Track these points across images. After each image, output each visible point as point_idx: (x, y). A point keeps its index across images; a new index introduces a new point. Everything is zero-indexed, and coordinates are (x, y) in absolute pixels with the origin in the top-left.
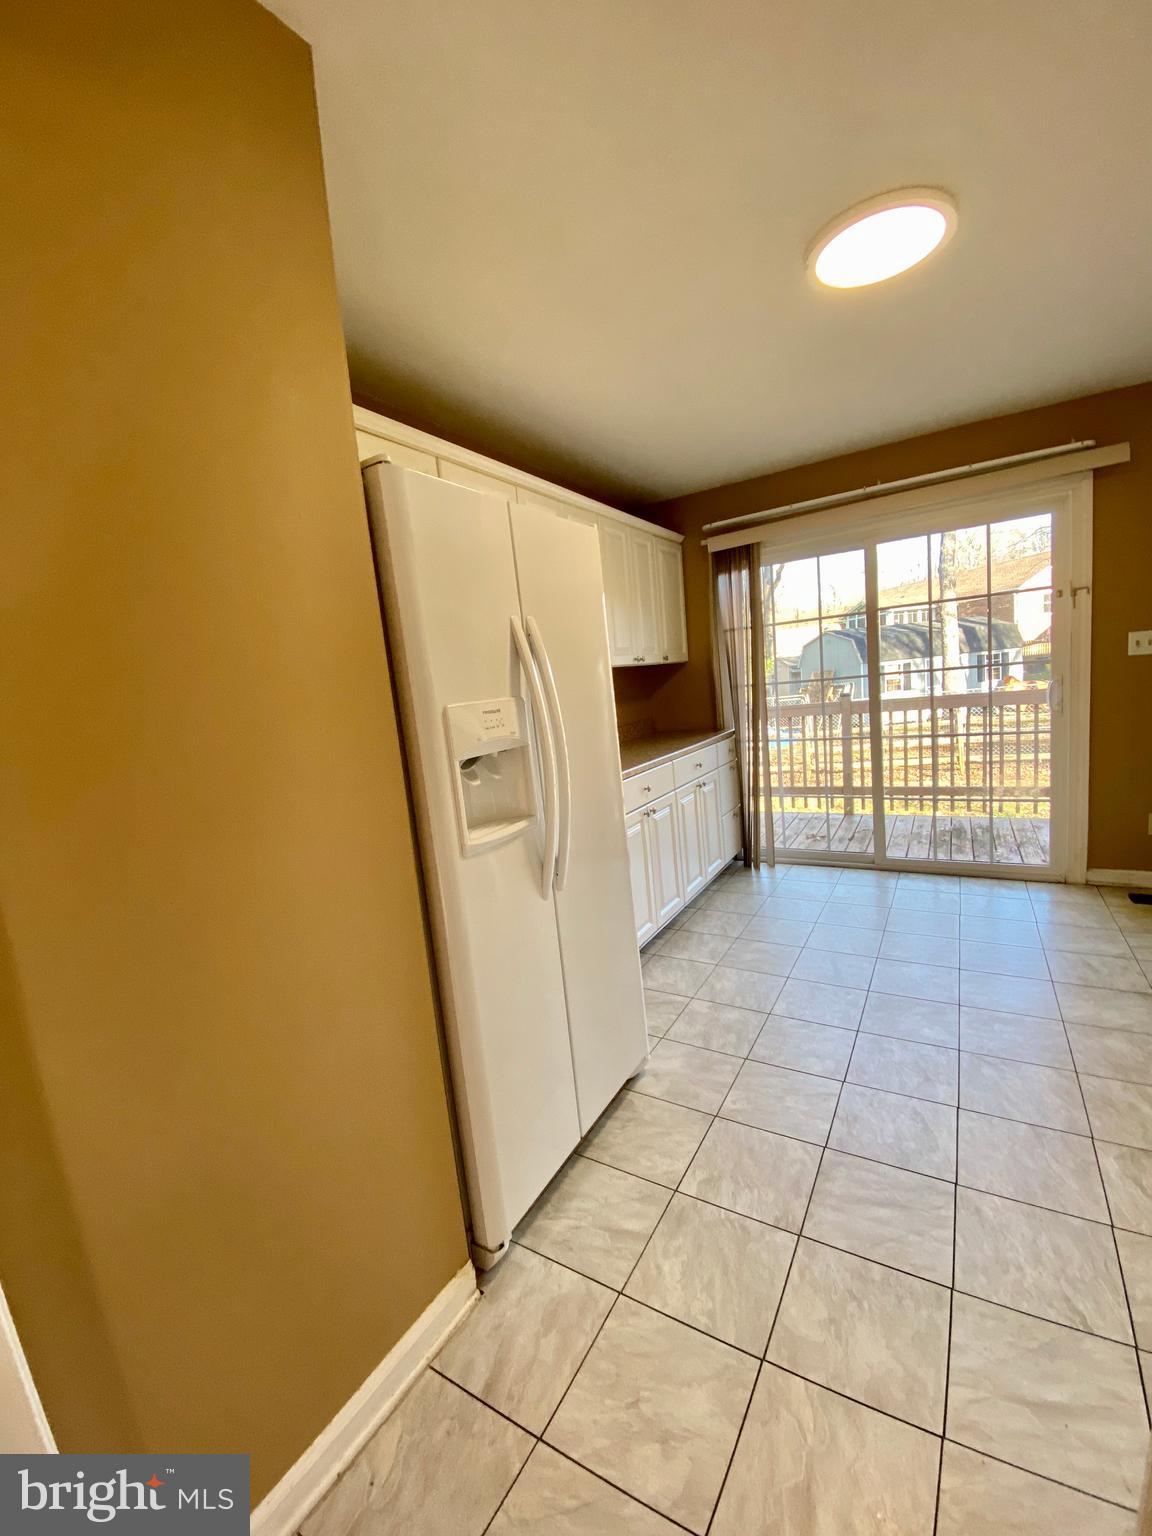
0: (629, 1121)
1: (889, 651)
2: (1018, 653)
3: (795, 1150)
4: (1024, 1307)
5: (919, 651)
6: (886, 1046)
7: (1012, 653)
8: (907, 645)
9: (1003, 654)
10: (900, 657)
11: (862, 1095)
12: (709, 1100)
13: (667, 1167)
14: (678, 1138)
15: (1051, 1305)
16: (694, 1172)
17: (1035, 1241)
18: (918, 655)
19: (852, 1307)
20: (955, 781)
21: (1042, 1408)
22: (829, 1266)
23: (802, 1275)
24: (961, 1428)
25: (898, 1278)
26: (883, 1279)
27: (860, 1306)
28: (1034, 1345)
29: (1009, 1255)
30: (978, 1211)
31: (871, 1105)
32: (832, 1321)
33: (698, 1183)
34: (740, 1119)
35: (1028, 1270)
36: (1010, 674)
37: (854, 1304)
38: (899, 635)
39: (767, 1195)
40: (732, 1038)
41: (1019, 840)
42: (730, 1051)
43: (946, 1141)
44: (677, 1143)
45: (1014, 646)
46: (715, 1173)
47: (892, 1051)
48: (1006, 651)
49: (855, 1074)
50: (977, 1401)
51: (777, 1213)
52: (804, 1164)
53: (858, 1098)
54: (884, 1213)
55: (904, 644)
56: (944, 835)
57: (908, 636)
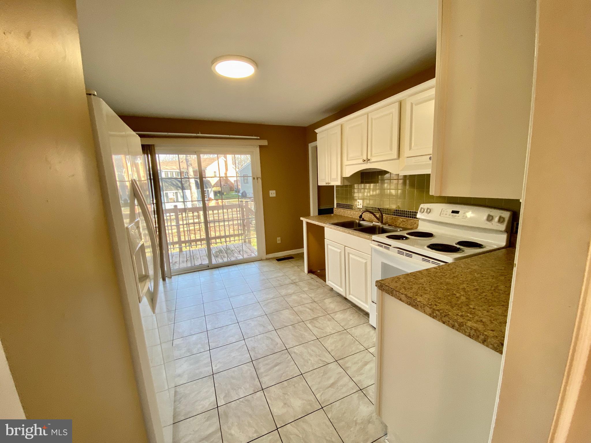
0: (181, 398)
1: (169, 187)
2: (211, 190)
3: (245, 368)
4: (316, 367)
5: (180, 188)
6: (248, 323)
7: (210, 190)
8: (175, 185)
9: (207, 190)
10: (173, 189)
11: (251, 340)
12: (207, 370)
13: (208, 402)
14: (205, 390)
15: (319, 364)
16: (219, 397)
17: (308, 352)
18: (180, 189)
19: (286, 397)
20: (196, 237)
21: (332, 385)
22: (275, 391)
23: (270, 399)
24: (323, 403)
25: (291, 381)
26: (288, 384)
27: (288, 395)
28: (322, 374)
29: (306, 358)
30: (295, 352)
31: (256, 342)
32: (285, 404)
33: (223, 399)
34: (221, 370)
35: (311, 359)
36: (210, 197)
37: (286, 395)
38: (172, 181)
39: (246, 386)
40: (199, 346)
41: (238, 250)
42: (203, 350)
43: (278, 340)
44: (206, 392)
45: (210, 188)
46: (226, 392)
47: (251, 323)
48: (208, 189)
49: (246, 336)
50: (322, 394)
51: (253, 389)
52: (250, 370)
53: (251, 342)
54: (277, 368)
55: (174, 184)
56: (217, 253)
57: (175, 182)
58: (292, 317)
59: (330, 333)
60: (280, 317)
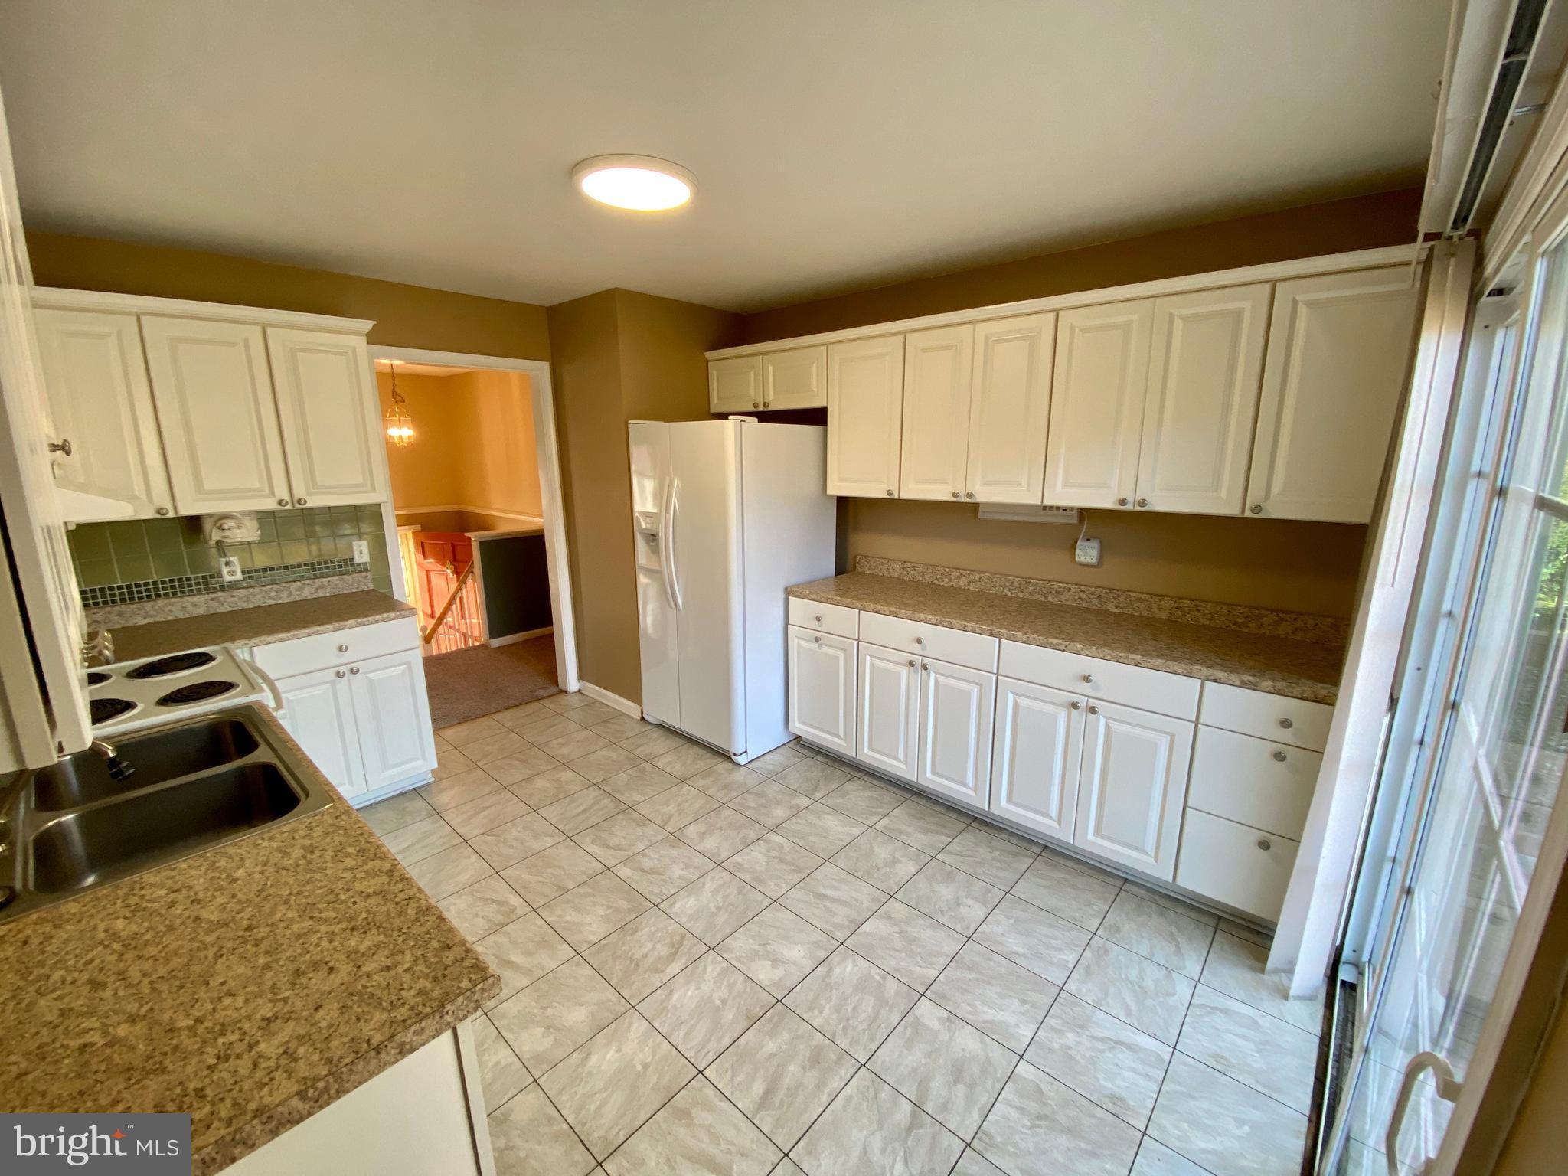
58: (572, 916)
59: (461, 895)
60: (609, 907)
